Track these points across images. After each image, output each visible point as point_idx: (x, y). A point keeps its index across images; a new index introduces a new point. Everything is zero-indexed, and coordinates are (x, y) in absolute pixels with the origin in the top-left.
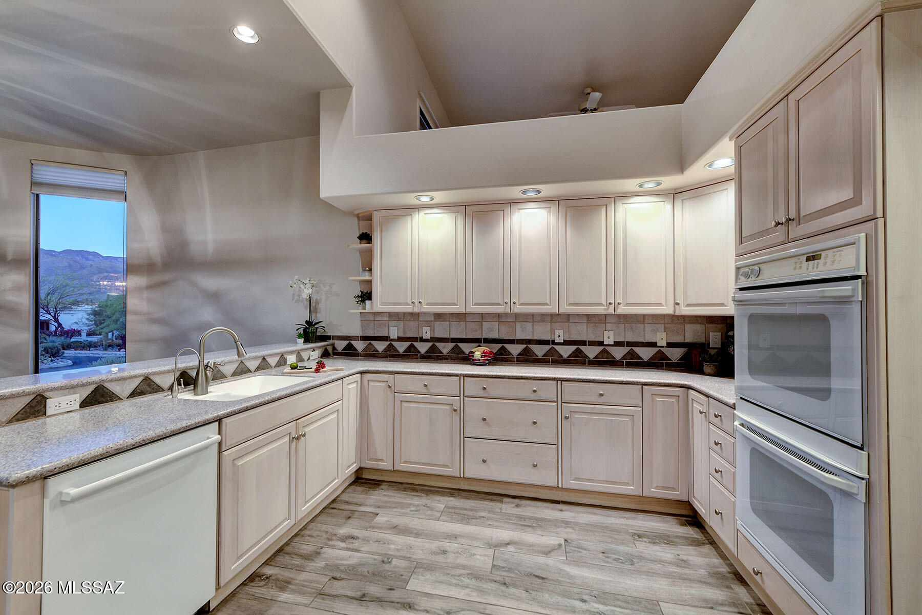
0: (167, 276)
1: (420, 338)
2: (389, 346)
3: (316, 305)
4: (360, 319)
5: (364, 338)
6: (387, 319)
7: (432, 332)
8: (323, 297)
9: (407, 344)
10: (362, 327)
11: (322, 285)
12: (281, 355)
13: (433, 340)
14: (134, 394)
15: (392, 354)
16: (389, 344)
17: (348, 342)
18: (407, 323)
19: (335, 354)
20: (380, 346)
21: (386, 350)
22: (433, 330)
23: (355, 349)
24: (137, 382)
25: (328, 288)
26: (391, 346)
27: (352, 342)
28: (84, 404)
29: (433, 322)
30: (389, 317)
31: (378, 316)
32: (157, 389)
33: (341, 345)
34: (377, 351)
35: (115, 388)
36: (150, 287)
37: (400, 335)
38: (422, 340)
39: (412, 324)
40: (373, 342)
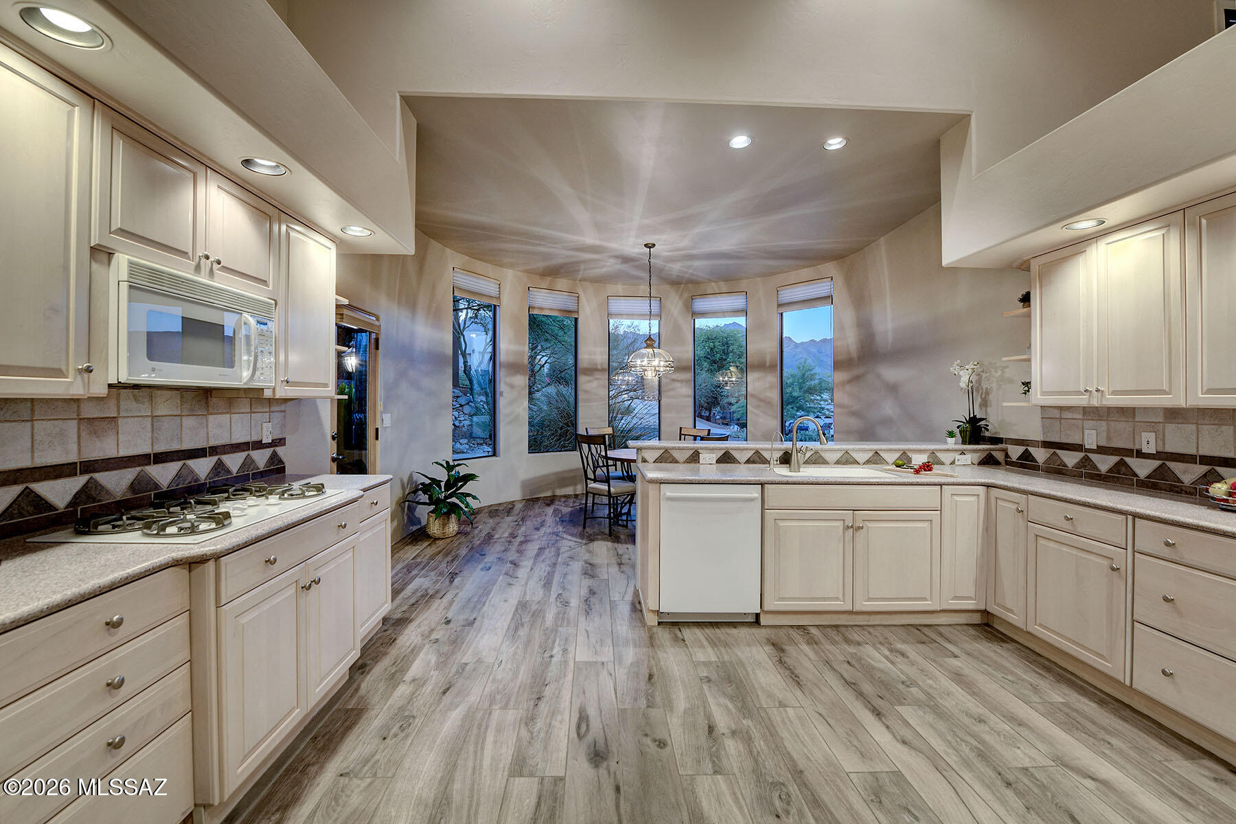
0: (861, 370)
1: (1137, 450)
2: (1084, 461)
3: (985, 397)
4: (1041, 416)
5: (1047, 445)
6: (1080, 416)
7: (1160, 443)
8: (994, 385)
9: (1114, 459)
10: (1043, 428)
11: (992, 370)
12: (902, 452)
13: (1158, 455)
14: (748, 462)
15: (1087, 474)
16: (1084, 457)
17: (1024, 448)
18: (1112, 424)
19: (1007, 463)
20: (1071, 459)
21: (1078, 466)
22: (1161, 438)
23: (1034, 460)
24: (750, 454)
25: (999, 373)
26: (1086, 460)
27: (1030, 449)
28: (719, 461)
29: (1161, 425)
30: (1084, 414)
31: (1067, 413)
32: (765, 461)
33: (1015, 452)
34: (1066, 466)
35: (736, 454)
36: (850, 381)
37: (1101, 444)
38: (1140, 454)
39: (1123, 426)
40: (1058, 451)
